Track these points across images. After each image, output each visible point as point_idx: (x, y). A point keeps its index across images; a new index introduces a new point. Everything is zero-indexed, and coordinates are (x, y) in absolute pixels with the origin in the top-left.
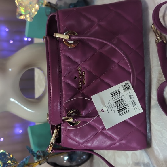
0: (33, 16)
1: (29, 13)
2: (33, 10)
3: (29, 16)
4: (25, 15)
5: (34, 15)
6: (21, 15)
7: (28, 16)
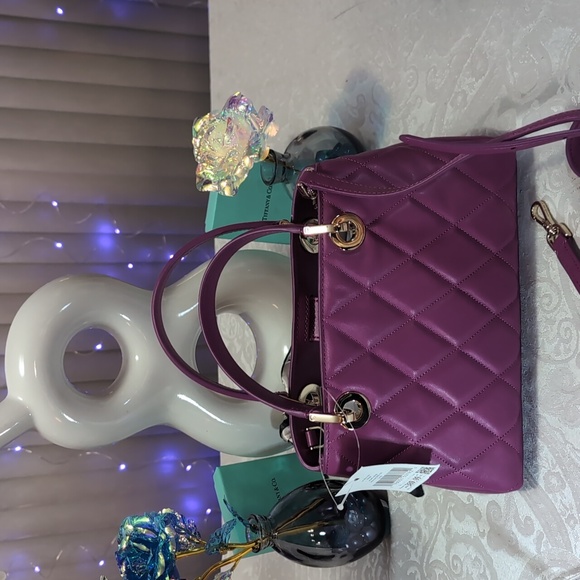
0: (237, 185)
1: (228, 178)
2: (239, 171)
3: (228, 185)
4: (219, 183)
5: (241, 181)
6: (208, 182)
7: (224, 184)
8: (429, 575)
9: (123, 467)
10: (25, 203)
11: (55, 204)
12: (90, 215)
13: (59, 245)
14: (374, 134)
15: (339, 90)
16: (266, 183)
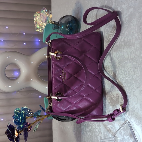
6: (37, 29)
7: (40, 29)
8: (89, 125)
9: (40, 97)
10: (17, 33)
11: (24, 34)
12: (32, 36)
13: (25, 44)
14: (80, 17)
15: (74, 6)
16: (53, 29)
